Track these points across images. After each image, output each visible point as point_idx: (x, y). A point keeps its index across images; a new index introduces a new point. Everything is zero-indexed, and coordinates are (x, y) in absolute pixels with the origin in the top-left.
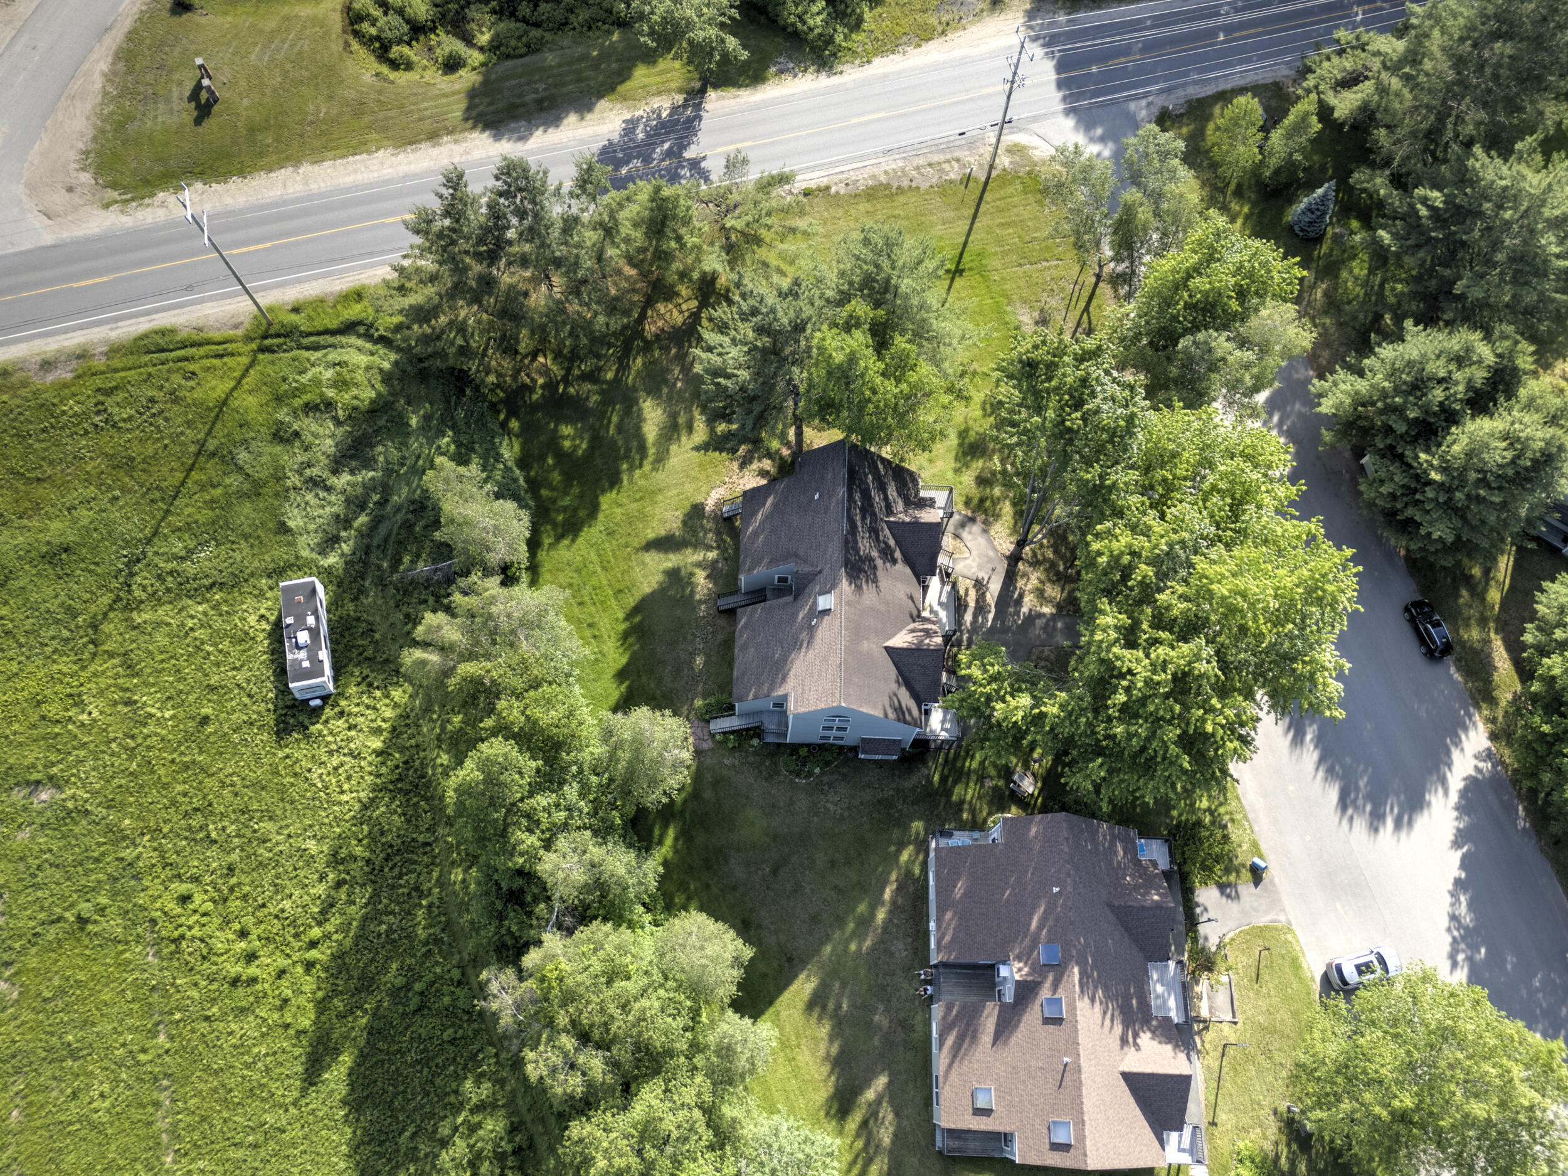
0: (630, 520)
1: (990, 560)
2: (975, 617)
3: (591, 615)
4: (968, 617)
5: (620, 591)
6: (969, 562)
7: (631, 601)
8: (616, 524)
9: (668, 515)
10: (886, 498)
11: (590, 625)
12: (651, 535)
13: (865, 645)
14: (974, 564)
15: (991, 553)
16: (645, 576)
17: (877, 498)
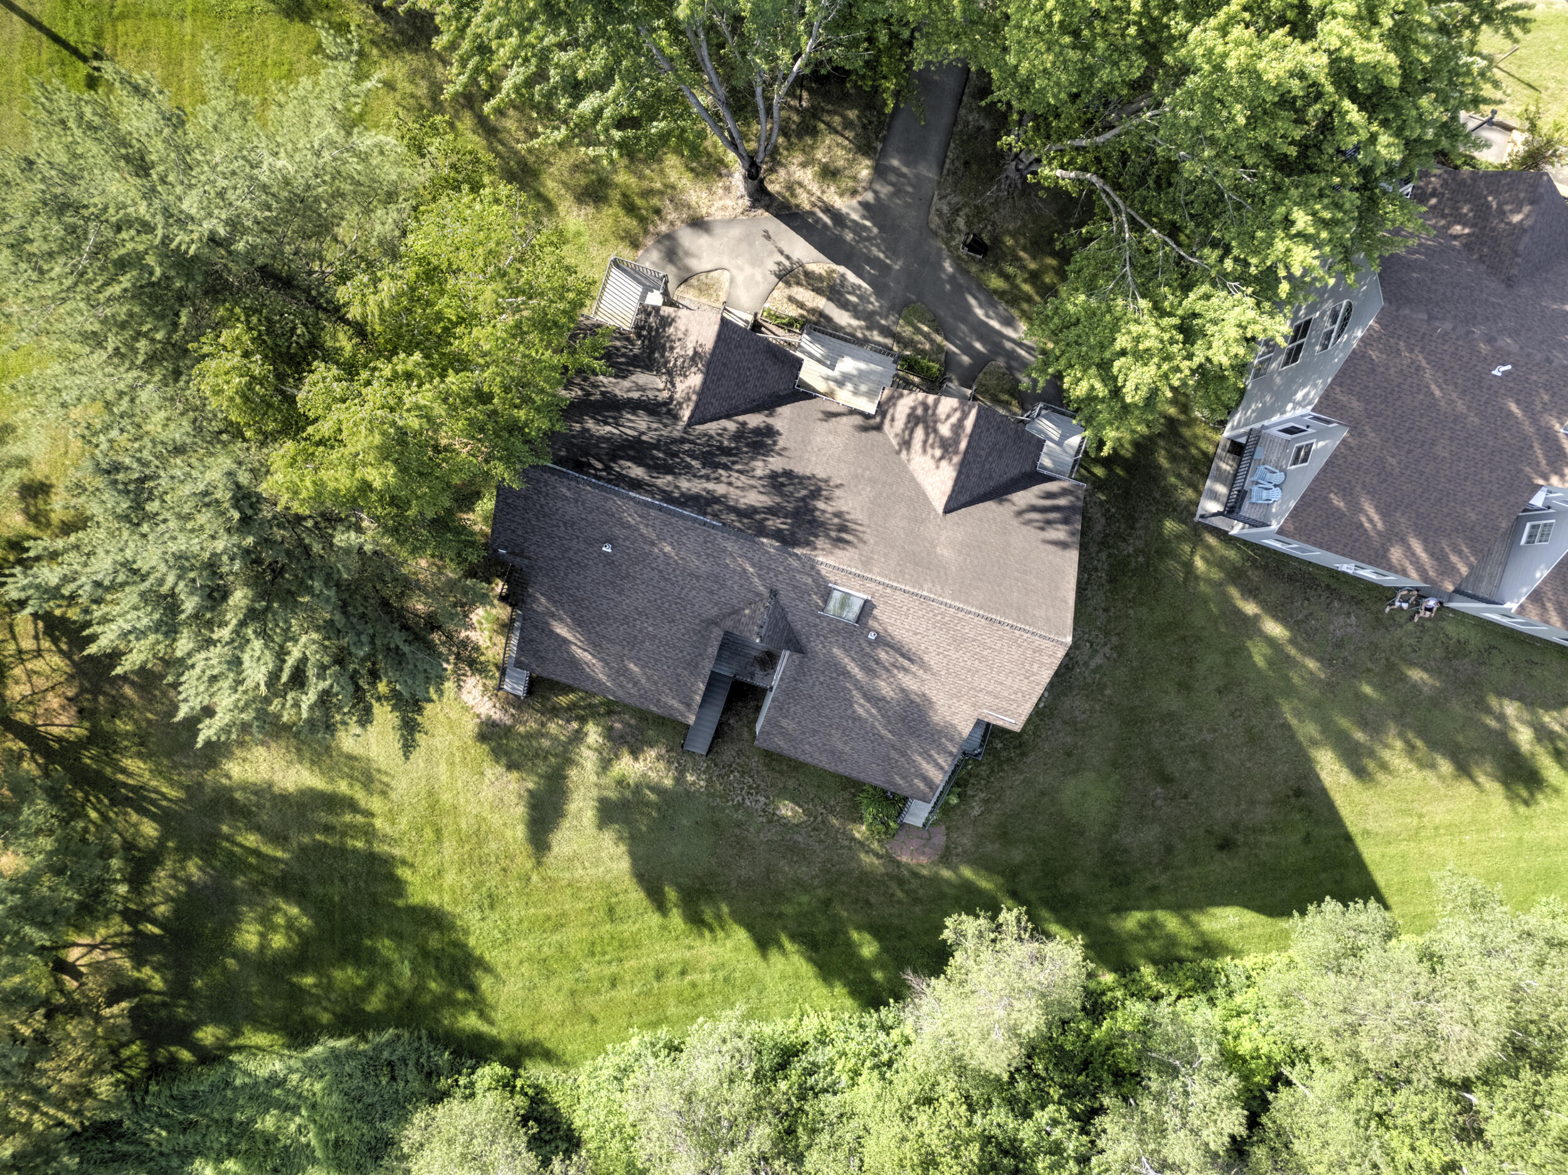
1: (748, 238)
2: (844, 305)
4: (843, 318)
5: (611, 910)
6: (740, 279)
7: (636, 896)
8: (477, 887)
12: (520, 832)
14: (748, 270)
15: (736, 232)
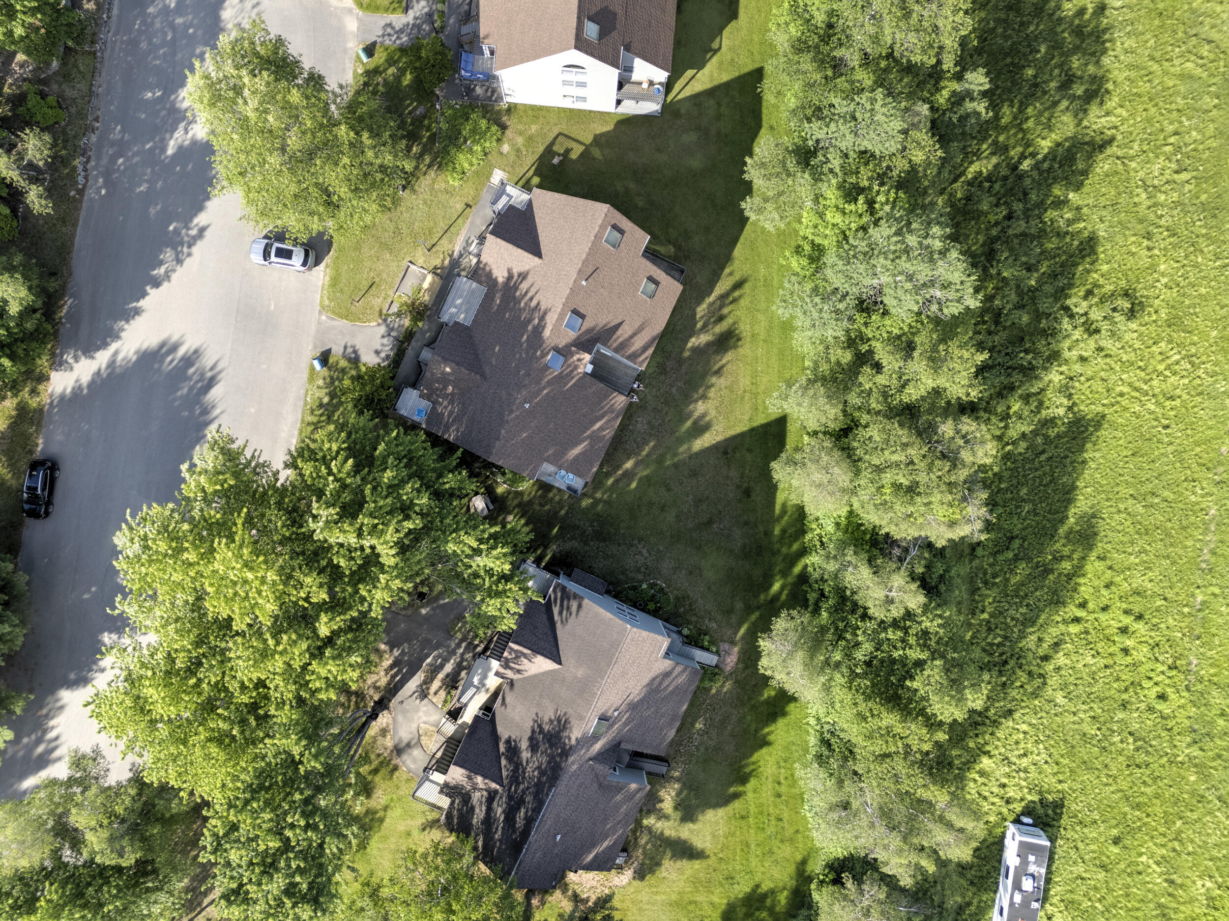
0: (708, 886)
1: (404, 712)
2: (442, 666)
3: (775, 806)
4: (449, 668)
5: (743, 817)
6: (424, 719)
7: (737, 805)
8: (721, 885)
9: (674, 876)
10: (489, 809)
11: (779, 796)
12: (697, 864)
13: (580, 673)
14: (421, 714)
15: (400, 718)
16: (717, 823)
17: (499, 811)
